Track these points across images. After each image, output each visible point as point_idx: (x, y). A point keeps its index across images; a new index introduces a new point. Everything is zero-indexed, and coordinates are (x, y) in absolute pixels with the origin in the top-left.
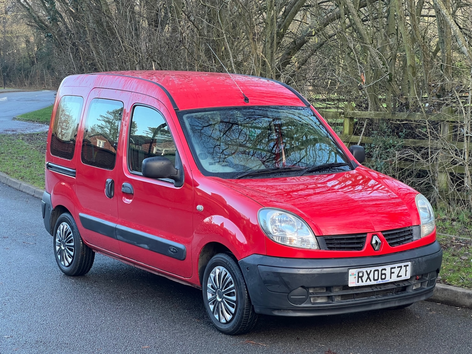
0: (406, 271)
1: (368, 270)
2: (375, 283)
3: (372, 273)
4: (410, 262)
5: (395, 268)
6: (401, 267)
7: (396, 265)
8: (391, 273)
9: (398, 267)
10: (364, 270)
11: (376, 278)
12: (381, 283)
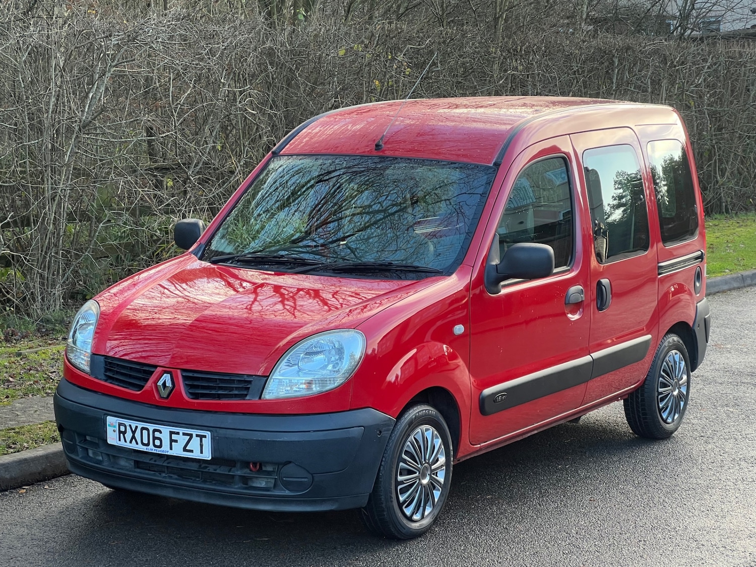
0: (201, 446)
1: (134, 424)
2: (144, 449)
3: (139, 431)
4: (209, 433)
5: (178, 433)
6: (191, 436)
7: (181, 430)
8: (172, 441)
9: (184, 434)
10: (127, 422)
11: (145, 441)
12: (153, 452)
